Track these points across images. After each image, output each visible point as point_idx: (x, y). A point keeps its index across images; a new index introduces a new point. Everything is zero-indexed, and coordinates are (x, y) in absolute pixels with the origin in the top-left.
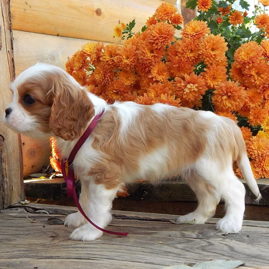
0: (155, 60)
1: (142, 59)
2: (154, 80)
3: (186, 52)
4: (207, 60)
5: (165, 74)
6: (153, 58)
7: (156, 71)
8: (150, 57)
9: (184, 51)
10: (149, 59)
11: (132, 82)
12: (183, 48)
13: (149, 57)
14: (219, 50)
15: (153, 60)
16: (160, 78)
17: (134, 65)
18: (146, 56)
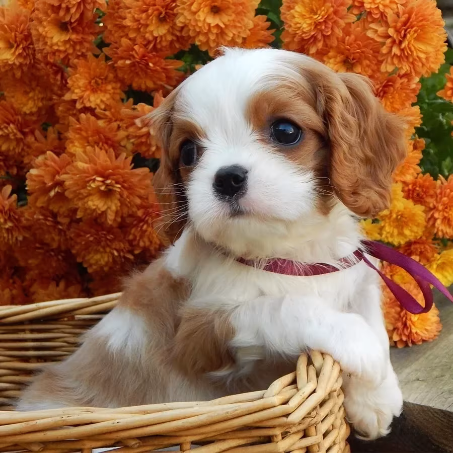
0: (74, 50)
1: (41, 51)
2: (79, 106)
3: (147, 26)
4: (200, 41)
5: (109, 87)
6: (68, 46)
7: (82, 82)
8: (60, 44)
9: (140, 24)
10: (58, 51)
11: (40, 104)
12: (136, 16)
13: (59, 46)
14: (230, 12)
15: (71, 51)
16: (94, 100)
17: (28, 63)
18: (49, 43)
